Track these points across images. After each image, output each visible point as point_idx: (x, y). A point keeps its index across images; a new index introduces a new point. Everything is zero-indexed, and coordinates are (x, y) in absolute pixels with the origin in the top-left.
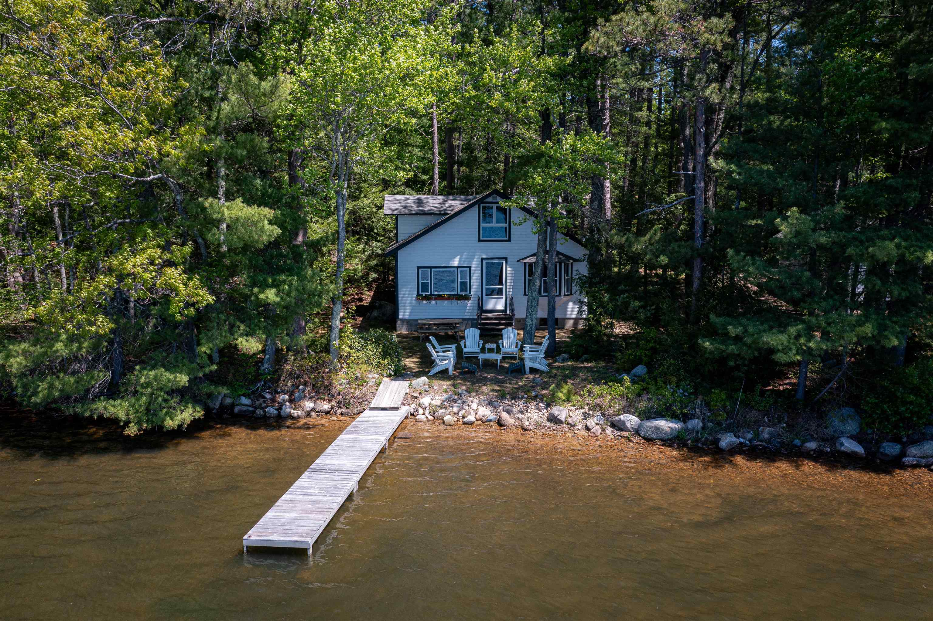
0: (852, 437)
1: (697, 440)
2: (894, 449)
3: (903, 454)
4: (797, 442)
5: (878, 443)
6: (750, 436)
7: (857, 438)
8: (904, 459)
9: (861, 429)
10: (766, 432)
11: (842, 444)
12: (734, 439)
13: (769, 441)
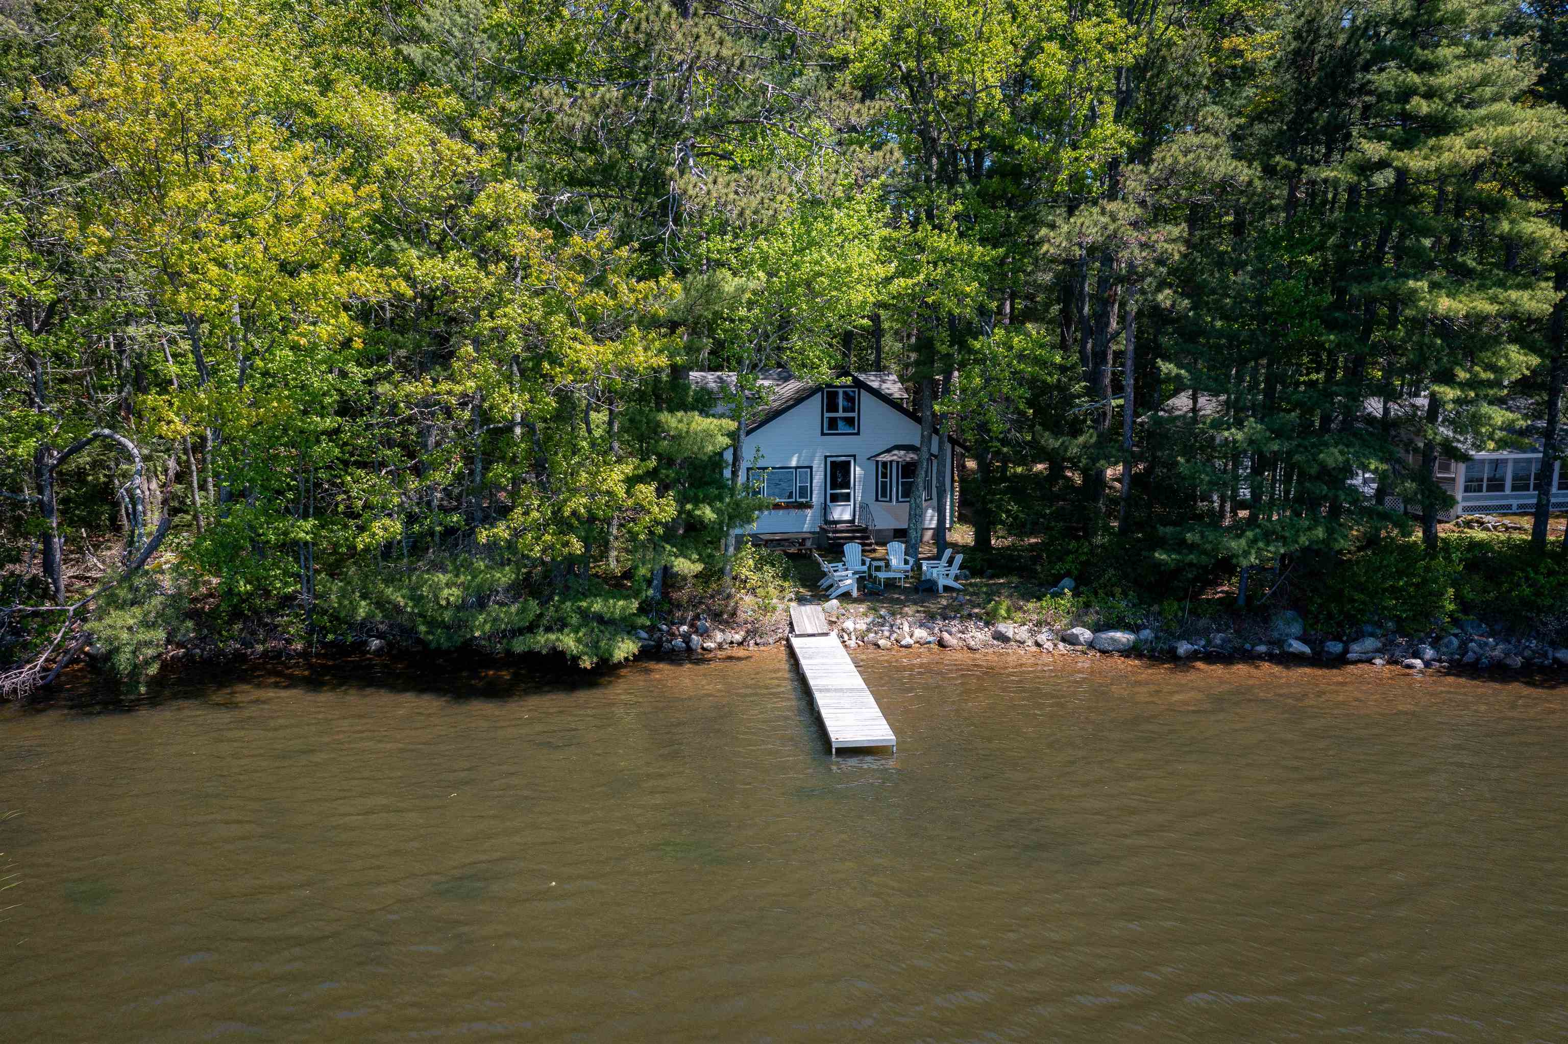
0: (1297, 638)
1: (1153, 650)
2: (1335, 647)
3: (1346, 651)
4: (1248, 646)
5: (1322, 642)
6: (1203, 643)
7: (1303, 639)
8: (1349, 656)
9: (1305, 631)
10: (1218, 639)
11: (1290, 645)
12: (1190, 646)
13: (1222, 647)
